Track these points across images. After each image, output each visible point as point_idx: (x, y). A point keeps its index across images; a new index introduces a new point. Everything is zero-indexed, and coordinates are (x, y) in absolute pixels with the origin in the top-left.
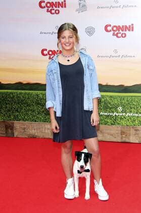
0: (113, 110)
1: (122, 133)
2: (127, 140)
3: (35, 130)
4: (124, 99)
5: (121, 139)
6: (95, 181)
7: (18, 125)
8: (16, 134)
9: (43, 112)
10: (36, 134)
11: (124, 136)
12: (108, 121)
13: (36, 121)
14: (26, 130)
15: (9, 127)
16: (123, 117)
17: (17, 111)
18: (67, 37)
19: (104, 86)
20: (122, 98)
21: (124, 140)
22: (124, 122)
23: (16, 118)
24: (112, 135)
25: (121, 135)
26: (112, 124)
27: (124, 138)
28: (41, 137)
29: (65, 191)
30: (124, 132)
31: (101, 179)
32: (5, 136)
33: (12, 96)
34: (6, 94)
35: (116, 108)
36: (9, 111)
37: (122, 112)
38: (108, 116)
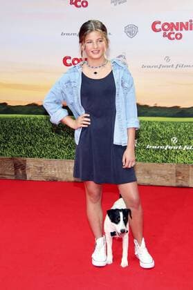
0: (165, 141)
1: (178, 174)
2: (185, 184)
3: (55, 169)
4: (180, 126)
5: (177, 181)
6: (135, 241)
7: (31, 163)
8: (29, 176)
9: (67, 144)
10: (57, 176)
11: (180, 178)
12: (158, 156)
13: (56, 158)
14: (43, 170)
15: (20, 167)
16: (178, 152)
17: (31, 143)
18: (94, 41)
19: (151, 108)
20: (177, 125)
21: (180, 183)
22: (179, 159)
23: (30, 154)
24: (163, 176)
25: (177, 176)
26: (163, 161)
27: (180, 181)
28: (64, 180)
29: (93, 256)
30: (180, 173)
31: (143, 239)
32: (14, 178)
33: (22, 123)
34: (15, 120)
35: (169, 139)
36: (19, 143)
37: (177, 144)
38: (157, 150)
